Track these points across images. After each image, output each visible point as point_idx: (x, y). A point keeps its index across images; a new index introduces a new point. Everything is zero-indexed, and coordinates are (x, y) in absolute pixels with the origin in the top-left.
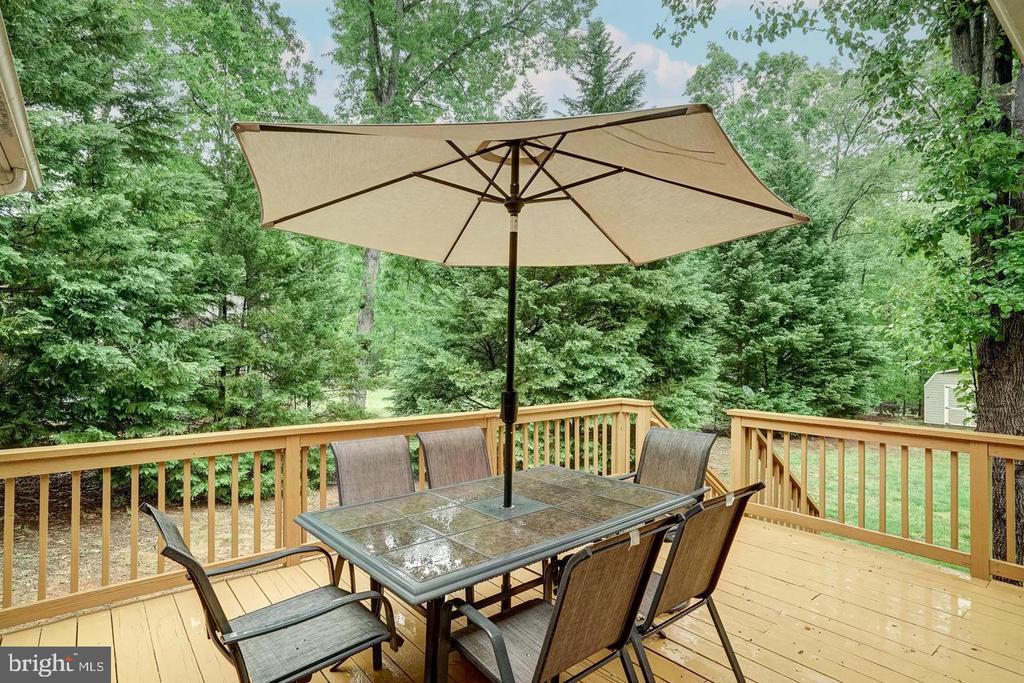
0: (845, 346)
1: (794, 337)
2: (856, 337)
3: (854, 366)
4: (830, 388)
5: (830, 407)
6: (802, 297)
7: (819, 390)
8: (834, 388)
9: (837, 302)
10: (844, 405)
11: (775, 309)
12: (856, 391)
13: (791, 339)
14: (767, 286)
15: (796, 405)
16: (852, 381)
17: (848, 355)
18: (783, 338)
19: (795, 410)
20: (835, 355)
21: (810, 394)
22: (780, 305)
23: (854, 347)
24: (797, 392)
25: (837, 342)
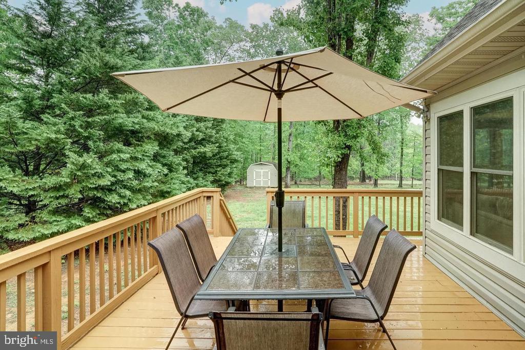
0: (226, 154)
1: (207, 150)
2: (230, 149)
3: (229, 163)
4: (219, 174)
5: (219, 183)
6: (209, 130)
7: (214, 175)
8: (222, 174)
9: (223, 133)
10: (225, 182)
11: (198, 135)
12: (230, 175)
13: (205, 151)
14: (194, 124)
15: (205, 183)
16: (229, 170)
17: (226, 158)
18: (202, 150)
19: (205, 186)
20: (221, 158)
21: (211, 178)
22: (201, 134)
23: (229, 155)
24: (204, 177)
25: (223, 152)
